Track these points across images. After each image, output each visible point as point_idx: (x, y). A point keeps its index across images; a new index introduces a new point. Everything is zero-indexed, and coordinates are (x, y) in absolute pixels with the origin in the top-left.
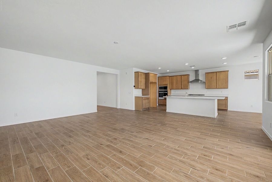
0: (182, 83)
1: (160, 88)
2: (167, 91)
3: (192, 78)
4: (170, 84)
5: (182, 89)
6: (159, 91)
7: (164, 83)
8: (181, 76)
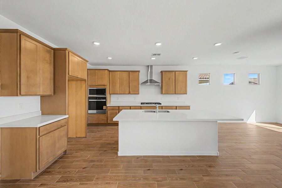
0: (131, 85)
1: (91, 92)
2: (105, 98)
3: (143, 77)
4: (111, 85)
5: (129, 93)
6: (90, 98)
7: (100, 82)
8: (129, 74)
